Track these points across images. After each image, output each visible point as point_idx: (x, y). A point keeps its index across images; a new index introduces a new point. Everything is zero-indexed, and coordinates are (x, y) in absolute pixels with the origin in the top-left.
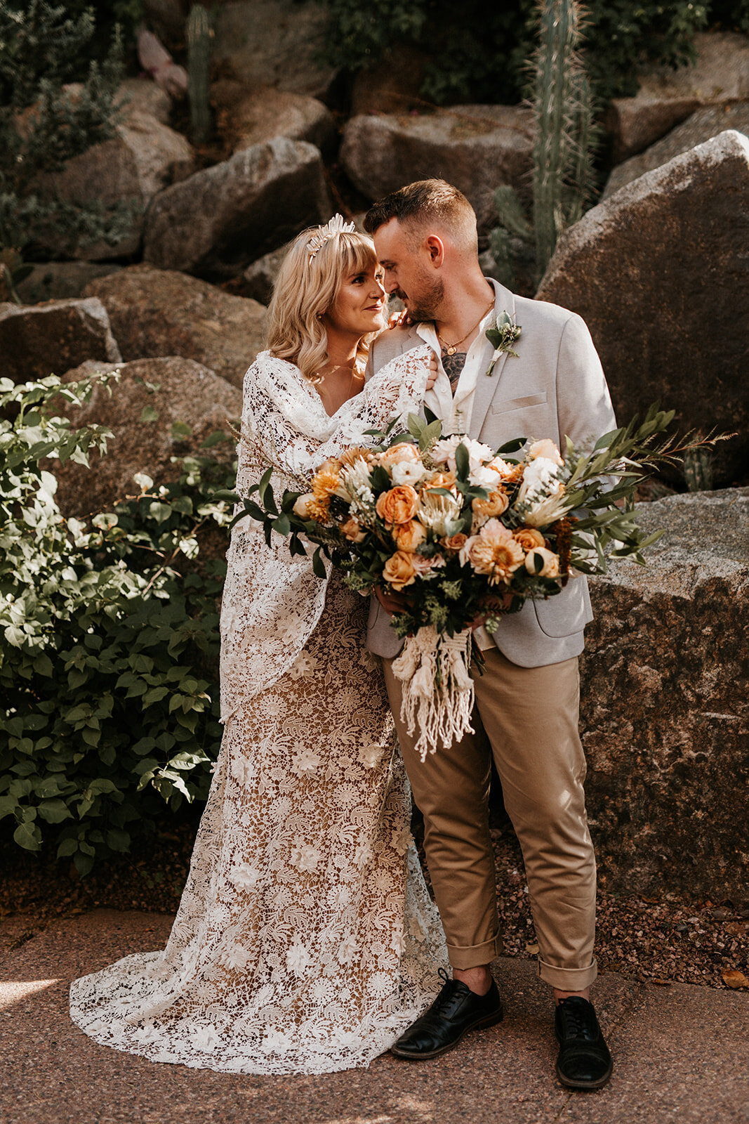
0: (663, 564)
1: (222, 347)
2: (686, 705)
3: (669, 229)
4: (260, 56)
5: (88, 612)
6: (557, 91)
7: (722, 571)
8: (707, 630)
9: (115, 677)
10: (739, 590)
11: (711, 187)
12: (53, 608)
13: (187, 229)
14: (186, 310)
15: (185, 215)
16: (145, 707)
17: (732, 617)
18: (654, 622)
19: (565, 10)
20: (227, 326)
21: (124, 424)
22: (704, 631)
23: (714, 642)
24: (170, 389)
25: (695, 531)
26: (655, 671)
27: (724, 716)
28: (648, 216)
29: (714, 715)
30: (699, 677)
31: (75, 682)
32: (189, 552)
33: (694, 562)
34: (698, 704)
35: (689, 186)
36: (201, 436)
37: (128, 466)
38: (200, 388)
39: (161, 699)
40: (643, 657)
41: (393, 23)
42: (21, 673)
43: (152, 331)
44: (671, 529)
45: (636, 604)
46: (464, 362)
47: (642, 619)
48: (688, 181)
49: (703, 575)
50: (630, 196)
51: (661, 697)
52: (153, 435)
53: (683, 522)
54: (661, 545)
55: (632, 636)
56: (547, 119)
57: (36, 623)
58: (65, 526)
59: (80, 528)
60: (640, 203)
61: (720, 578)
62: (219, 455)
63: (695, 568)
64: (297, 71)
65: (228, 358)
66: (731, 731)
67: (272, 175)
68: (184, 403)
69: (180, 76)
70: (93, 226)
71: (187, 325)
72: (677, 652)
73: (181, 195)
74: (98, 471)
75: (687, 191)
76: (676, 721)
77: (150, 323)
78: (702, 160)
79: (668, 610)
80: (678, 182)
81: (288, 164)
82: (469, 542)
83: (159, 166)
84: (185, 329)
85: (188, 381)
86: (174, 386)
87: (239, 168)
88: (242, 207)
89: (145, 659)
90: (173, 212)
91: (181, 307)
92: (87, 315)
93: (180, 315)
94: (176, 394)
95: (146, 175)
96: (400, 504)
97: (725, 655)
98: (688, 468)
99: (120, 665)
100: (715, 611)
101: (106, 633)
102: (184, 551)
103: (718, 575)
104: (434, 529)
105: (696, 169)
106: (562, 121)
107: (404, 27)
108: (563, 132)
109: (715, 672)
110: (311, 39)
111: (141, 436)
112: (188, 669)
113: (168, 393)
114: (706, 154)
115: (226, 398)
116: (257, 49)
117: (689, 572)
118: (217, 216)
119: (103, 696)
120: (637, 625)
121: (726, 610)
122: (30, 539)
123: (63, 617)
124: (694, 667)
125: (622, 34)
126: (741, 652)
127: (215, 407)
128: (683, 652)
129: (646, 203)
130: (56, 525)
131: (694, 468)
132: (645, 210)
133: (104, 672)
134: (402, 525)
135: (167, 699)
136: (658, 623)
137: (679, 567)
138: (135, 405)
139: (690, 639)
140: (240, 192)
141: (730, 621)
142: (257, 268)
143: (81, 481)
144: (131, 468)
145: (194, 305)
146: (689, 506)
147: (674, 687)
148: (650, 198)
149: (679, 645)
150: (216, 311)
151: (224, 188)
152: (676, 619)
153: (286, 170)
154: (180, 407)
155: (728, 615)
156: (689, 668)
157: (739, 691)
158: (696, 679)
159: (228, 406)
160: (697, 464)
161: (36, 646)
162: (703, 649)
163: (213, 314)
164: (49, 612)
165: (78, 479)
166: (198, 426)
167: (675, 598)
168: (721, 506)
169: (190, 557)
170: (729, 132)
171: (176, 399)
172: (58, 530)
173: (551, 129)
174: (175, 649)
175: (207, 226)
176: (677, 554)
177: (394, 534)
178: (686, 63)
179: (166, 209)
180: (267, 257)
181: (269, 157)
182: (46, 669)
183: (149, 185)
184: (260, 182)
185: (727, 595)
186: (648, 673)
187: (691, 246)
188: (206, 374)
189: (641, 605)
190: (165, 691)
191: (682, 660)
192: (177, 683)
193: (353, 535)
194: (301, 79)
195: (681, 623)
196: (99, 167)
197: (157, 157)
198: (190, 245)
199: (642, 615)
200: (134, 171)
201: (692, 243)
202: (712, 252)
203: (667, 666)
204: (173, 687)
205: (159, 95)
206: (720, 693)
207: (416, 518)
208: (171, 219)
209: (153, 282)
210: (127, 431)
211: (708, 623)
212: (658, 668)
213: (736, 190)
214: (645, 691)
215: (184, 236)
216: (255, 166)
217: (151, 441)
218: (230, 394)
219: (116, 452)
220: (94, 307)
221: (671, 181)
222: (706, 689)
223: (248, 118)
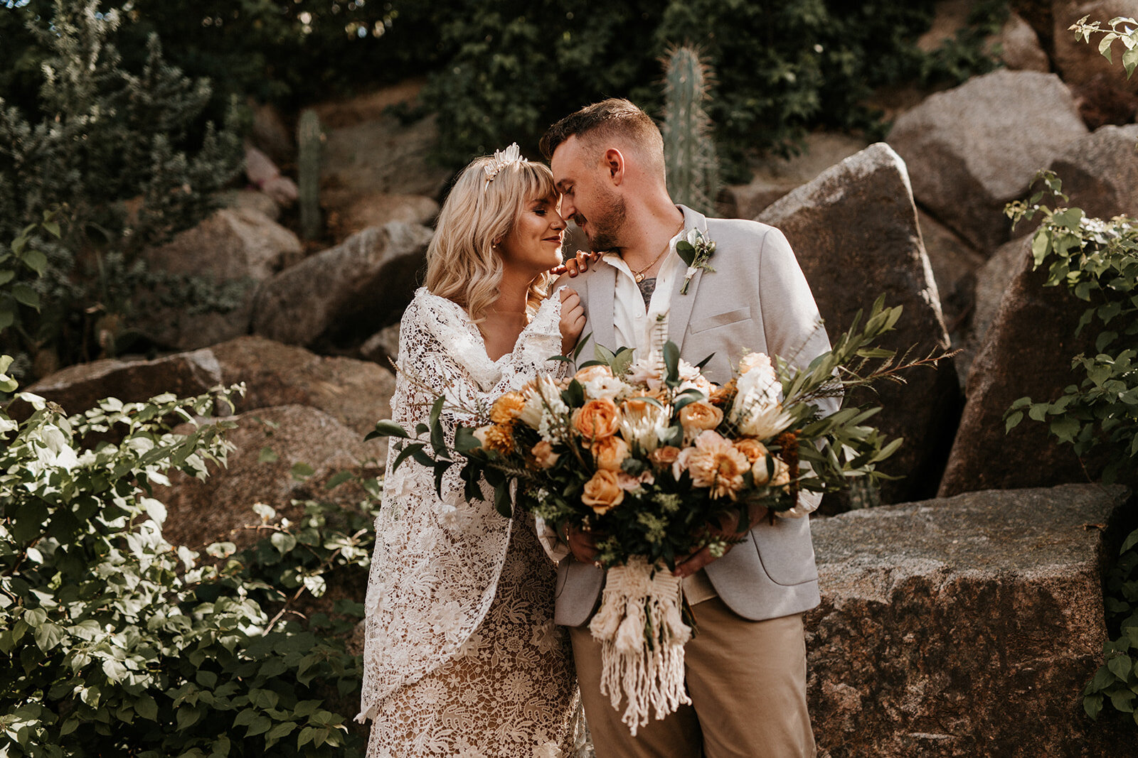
0: (851, 571)
1: (341, 406)
2: (891, 726)
3: (822, 243)
4: (368, 171)
5: (200, 646)
6: (685, 146)
7: (920, 569)
8: (909, 637)
9: (232, 714)
10: (942, 589)
11: (864, 198)
12: (160, 645)
13: (299, 312)
14: (303, 372)
15: (298, 298)
16: (268, 746)
17: (936, 620)
18: (848, 632)
19: (690, 69)
20: (347, 388)
21: (238, 475)
22: (905, 638)
23: (917, 650)
24: (288, 437)
25: (881, 540)
26: (852, 689)
27: (935, 736)
28: (800, 230)
29: (923, 735)
30: (904, 692)
31: (186, 721)
32: (315, 590)
33: (887, 566)
34: (905, 724)
35: (842, 198)
36: (323, 483)
37: (242, 517)
38: (321, 436)
39: (287, 733)
40: (839, 673)
41: (509, 119)
42: (120, 716)
43: (266, 393)
44: (854, 539)
45: (826, 613)
46: (654, 286)
47: (834, 629)
48: (839, 194)
49: (899, 576)
50: (780, 212)
51: (861, 718)
52: (271, 483)
53: (865, 533)
54: (846, 552)
55: (824, 649)
56: (676, 173)
57: (140, 658)
58: (177, 556)
59: (193, 557)
60: (791, 218)
61: (919, 577)
62: (343, 503)
63: (888, 572)
64: (406, 182)
65: (350, 415)
66: (944, 753)
67: (388, 255)
68: (303, 452)
69: (288, 187)
70: (203, 293)
71: (303, 384)
72: (876, 665)
73: (293, 279)
74: (207, 525)
75: (839, 203)
76: (880, 746)
77: (263, 385)
78: (853, 171)
79: (863, 617)
80: (829, 195)
81: (405, 245)
82: (683, 456)
83: (269, 254)
84: (302, 389)
85: (308, 429)
86: (293, 434)
87: (354, 249)
88: (358, 287)
89: (269, 694)
90: (285, 296)
91: (298, 368)
92: (198, 368)
93: (296, 375)
94: (295, 442)
95: (256, 263)
96: (599, 418)
97: (931, 664)
98: (854, 495)
99: (239, 702)
100: (917, 614)
101: (222, 669)
102: (310, 588)
103: (917, 574)
104: (641, 442)
105: (847, 181)
106: (691, 176)
107: (519, 120)
108: (693, 187)
109: (921, 685)
110: (419, 153)
111: (257, 485)
112: (319, 703)
113: (286, 441)
114: (857, 165)
115: (350, 446)
116: (365, 165)
117: (883, 576)
118: (331, 297)
119: (217, 739)
120: (829, 636)
121: (928, 612)
122: (135, 566)
123: (171, 654)
124: (896, 681)
125: (737, 120)
126: (950, 660)
127: (339, 452)
128: (883, 664)
129: (798, 217)
130: (165, 553)
131: (861, 494)
132: (797, 224)
133: (221, 709)
134: (600, 442)
135: (295, 733)
136: (853, 633)
137: (870, 571)
138: (250, 454)
139: (891, 648)
140: (356, 272)
141: (934, 624)
142: (374, 342)
143: (188, 538)
144: (246, 518)
145: (311, 366)
146: (868, 519)
147: (876, 705)
148: (801, 212)
149: (878, 657)
150: (335, 373)
151: (339, 270)
152: (873, 627)
153: (402, 251)
154: (300, 454)
155: (931, 618)
156: (891, 683)
157: (949, 705)
158: (900, 694)
159: (353, 453)
160: (864, 491)
161: (139, 685)
162: (905, 659)
163: (331, 376)
164: (155, 648)
165: (185, 535)
166: (320, 472)
167: (870, 603)
168: (904, 517)
169: (316, 595)
170: (879, 145)
171: (295, 446)
172: (167, 558)
173: (680, 183)
174: (306, 674)
175: (320, 307)
176: (866, 560)
177: (594, 453)
178: (797, 154)
179: (277, 294)
180: (385, 332)
181: (385, 238)
182: (150, 711)
183: (259, 273)
184: (375, 263)
185: (929, 595)
186: (845, 691)
187: (846, 261)
188: (328, 422)
189: (832, 614)
190: (294, 725)
191: (882, 674)
192: (306, 718)
193: (544, 456)
194: (411, 187)
195: (878, 631)
196: (208, 256)
197: (267, 247)
198: (302, 327)
199: (835, 624)
200: (243, 260)
201: (847, 257)
202: (868, 267)
203: (866, 682)
204: (303, 722)
205: (267, 203)
206: (929, 709)
207: (619, 434)
208: (283, 304)
209: (266, 349)
210: (241, 481)
211: (910, 629)
212: (855, 685)
213: (890, 200)
214: (843, 714)
215: (296, 319)
216: (371, 248)
217: (268, 489)
218: (354, 441)
219: (228, 503)
220: (206, 359)
221: (822, 194)
222: (912, 705)
223: (359, 218)
